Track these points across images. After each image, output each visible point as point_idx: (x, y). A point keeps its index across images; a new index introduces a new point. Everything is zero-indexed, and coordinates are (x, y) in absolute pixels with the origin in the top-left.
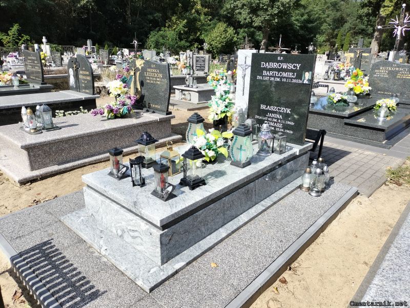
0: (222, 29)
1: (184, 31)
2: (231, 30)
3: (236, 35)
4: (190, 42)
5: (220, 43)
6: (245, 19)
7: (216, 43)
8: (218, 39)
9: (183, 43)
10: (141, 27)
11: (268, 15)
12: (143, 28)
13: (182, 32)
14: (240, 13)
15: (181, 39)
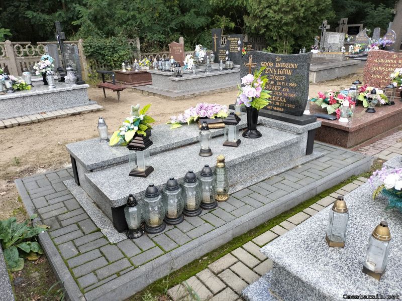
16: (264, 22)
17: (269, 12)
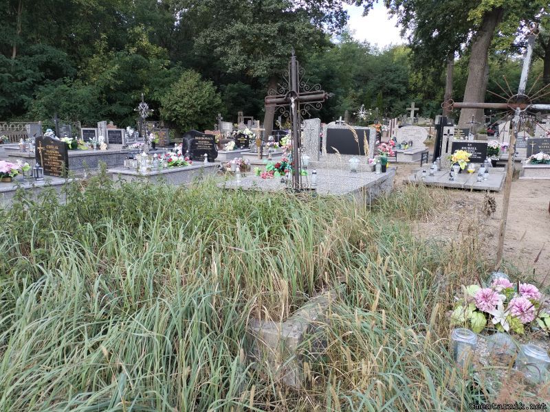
0: (192, 82)
1: (115, 85)
2: (208, 86)
3: (219, 94)
5: (189, 109)
6: (236, 64)
7: (182, 107)
8: (186, 100)
10: (19, 77)
11: (278, 56)
12: (25, 79)
13: (112, 87)
14: (224, 54)
15: (111, 101)
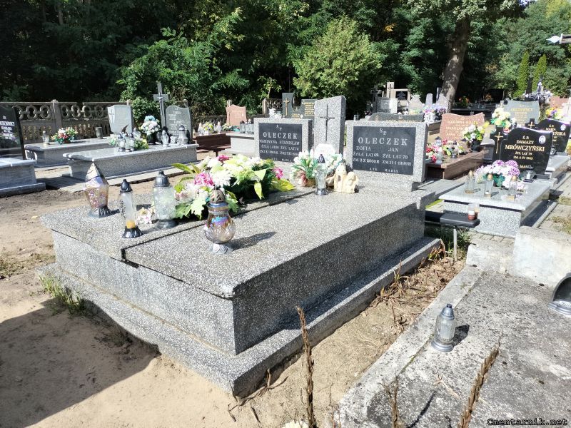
0: (345, 35)
4: (253, 77)
5: (343, 77)
7: (330, 75)
9: (231, 79)
13: (228, 46)
16: (316, 86)
17: (321, 75)
